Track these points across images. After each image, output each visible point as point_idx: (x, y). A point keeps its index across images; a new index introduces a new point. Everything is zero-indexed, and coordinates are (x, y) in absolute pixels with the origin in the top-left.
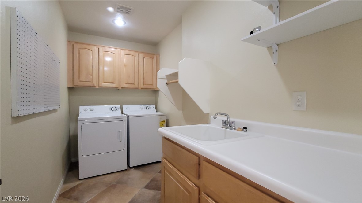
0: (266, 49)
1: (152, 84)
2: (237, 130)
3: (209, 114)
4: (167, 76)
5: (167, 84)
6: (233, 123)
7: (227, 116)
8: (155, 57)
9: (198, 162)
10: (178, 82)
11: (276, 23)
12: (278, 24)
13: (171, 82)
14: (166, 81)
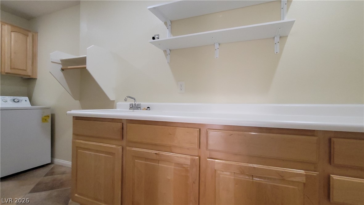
0: (163, 51)
1: (25, 69)
2: (143, 110)
3: (114, 101)
4: (62, 61)
5: (62, 70)
6: (138, 105)
7: (134, 99)
8: (30, 35)
9: (122, 127)
10: (86, 68)
11: (169, 37)
12: (170, 38)
13: (69, 67)
14: (60, 67)
